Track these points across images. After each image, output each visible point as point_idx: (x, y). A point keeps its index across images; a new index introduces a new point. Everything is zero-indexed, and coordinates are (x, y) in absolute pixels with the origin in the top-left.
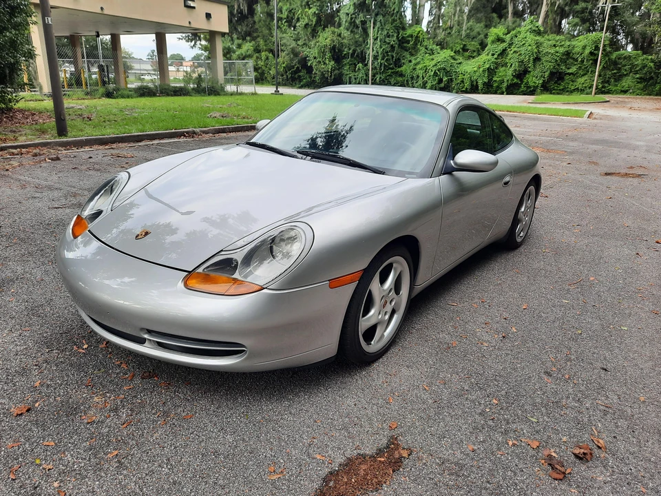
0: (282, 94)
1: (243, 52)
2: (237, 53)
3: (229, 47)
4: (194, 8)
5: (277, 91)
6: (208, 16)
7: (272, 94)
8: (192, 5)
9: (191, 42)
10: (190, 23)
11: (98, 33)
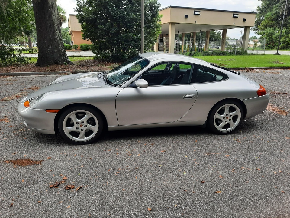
0: (280, 55)
1: (279, 34)
2: (275, 35)
3: (272, 32)
4: (238, 17)
5: (277, 54)
6: (244, 20)
7: (274, 54)
8: (237, 16)
9: (256, 31)
10: (234, 24)
11: (201, 31)
